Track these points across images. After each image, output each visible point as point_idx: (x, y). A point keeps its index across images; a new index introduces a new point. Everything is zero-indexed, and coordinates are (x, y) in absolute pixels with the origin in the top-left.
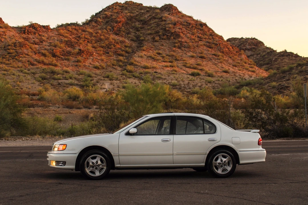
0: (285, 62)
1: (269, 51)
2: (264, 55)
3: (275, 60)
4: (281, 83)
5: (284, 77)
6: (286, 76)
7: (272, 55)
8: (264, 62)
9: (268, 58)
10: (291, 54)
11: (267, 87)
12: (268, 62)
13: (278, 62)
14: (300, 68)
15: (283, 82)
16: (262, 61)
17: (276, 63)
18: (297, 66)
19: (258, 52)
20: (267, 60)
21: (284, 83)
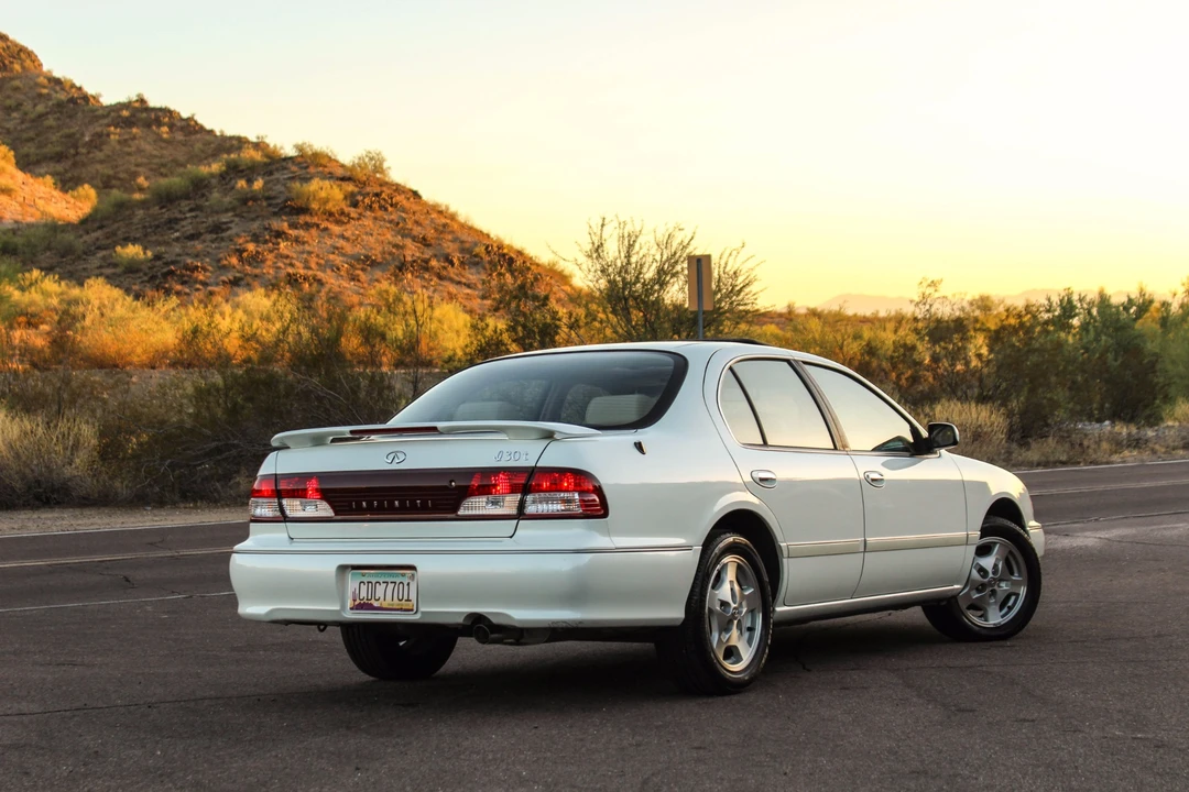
0: (139, 151)
1: (63, 96)
2: (41, 116)
3: (91, 141)
4: (163, 249)
5: (172, 223)
6: (182, 220)
7: (80, 114)
8: (40, 147)
9: (59, 128)
10: (163, 116)
11: (100, 267)
12: (58, 149)
13: (107, 150)
14: (242, 183)
15: (167, 243)
16: (29, 144)
17: (99, 155)
18: (227, 172)
19: (9, 97)
20: (54, 138)
21: (177, 249)
